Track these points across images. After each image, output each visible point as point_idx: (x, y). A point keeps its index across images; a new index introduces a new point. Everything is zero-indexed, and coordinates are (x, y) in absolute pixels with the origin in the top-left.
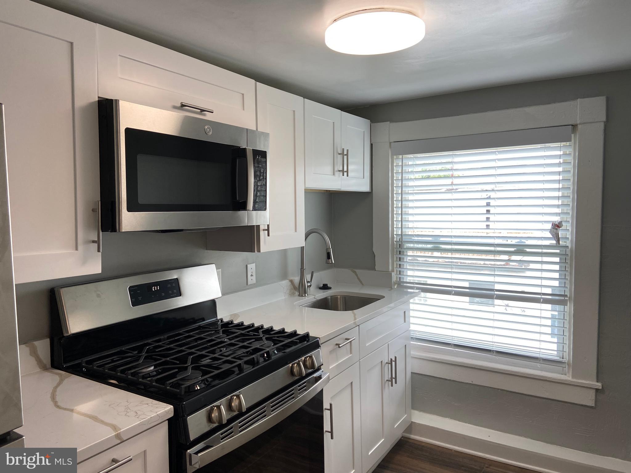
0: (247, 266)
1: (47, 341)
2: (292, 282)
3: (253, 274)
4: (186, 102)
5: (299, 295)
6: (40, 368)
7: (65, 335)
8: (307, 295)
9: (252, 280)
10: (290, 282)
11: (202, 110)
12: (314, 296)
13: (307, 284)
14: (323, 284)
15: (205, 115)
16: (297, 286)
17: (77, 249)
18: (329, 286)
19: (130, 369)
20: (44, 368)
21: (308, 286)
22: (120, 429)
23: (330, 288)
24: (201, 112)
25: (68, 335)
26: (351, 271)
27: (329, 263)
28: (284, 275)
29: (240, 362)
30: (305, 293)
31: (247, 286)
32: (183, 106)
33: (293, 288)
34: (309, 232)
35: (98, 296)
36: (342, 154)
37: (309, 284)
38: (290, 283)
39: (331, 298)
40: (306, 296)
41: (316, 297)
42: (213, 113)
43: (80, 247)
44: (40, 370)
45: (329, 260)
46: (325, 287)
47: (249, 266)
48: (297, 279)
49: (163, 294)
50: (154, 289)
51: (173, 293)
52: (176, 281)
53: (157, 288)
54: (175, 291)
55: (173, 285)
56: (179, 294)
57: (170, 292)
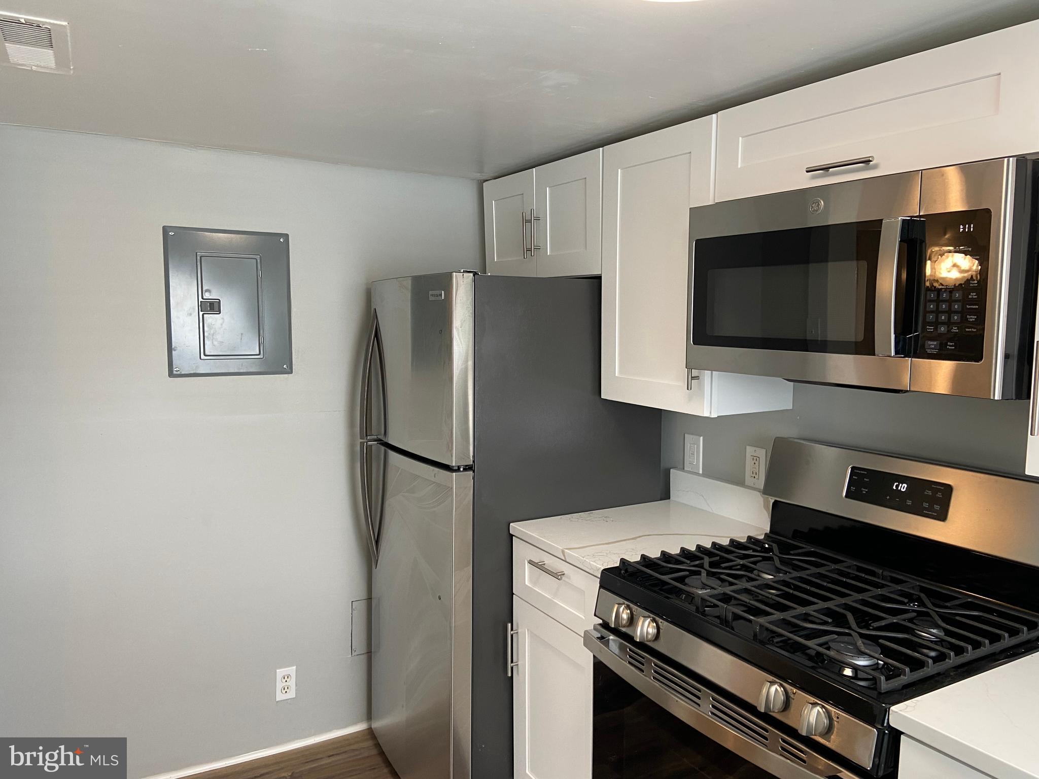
49: (909, 503)
50: (897, 486)
51: (931, 508)
52: (948, 490)
53: (903, 487)
54: (937, 507)
55: (939, 495)
56: (942, 516)
57: (926, 505)
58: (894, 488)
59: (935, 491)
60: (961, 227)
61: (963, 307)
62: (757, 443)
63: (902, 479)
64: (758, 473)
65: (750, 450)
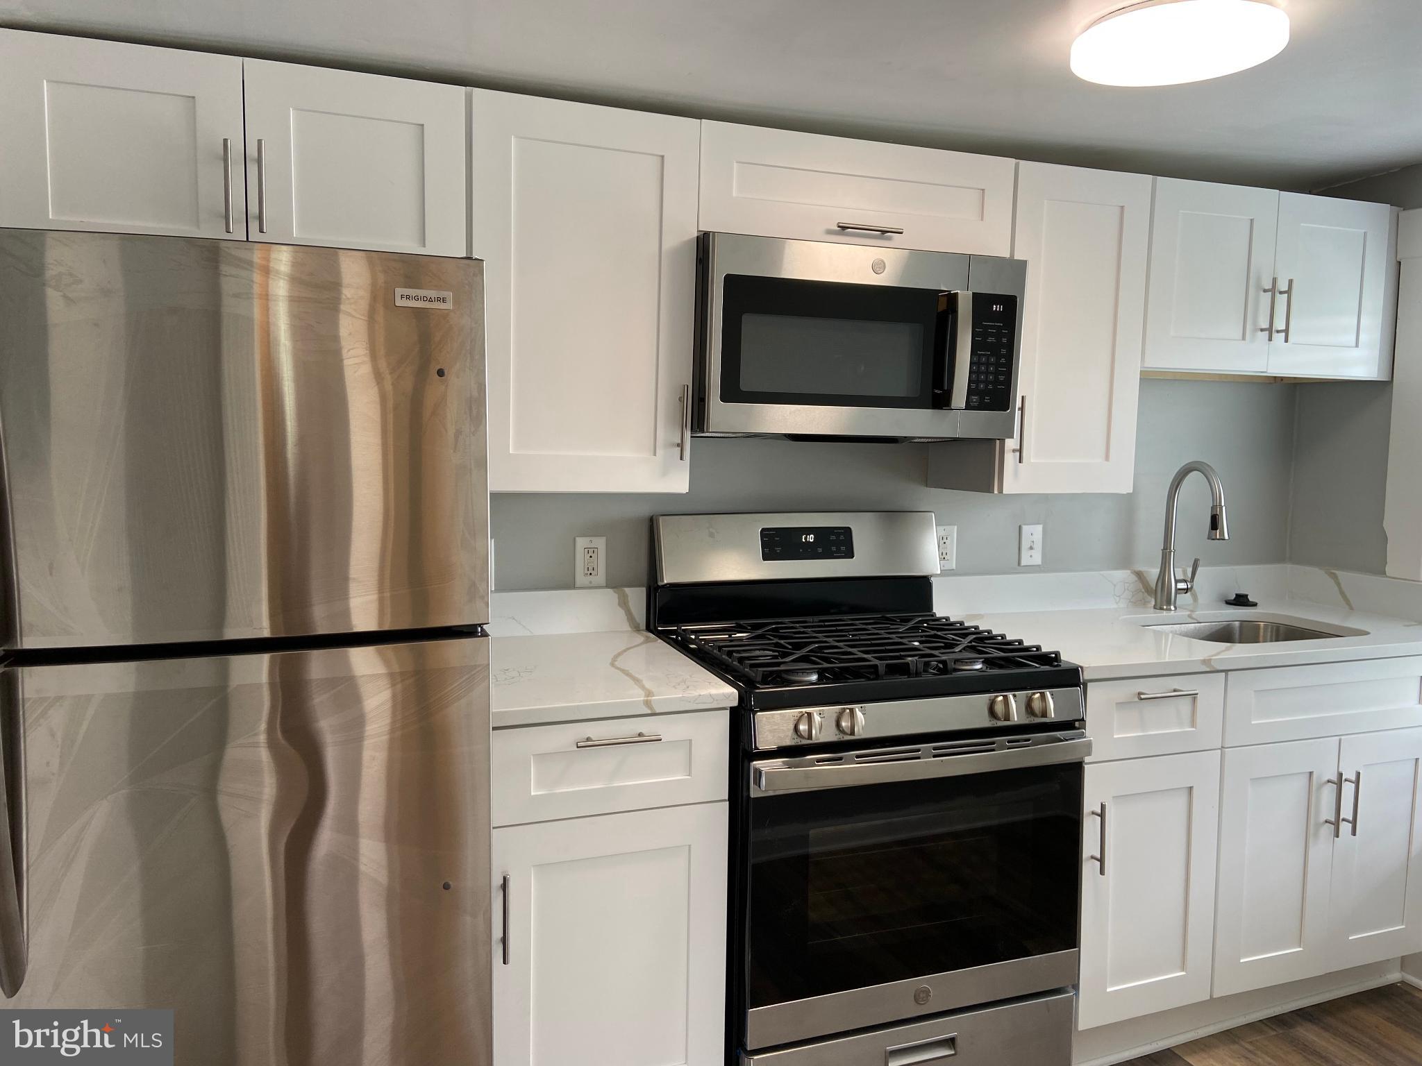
0: (1020, 527)
1: (644, 590)
2: (1139, 575)
3: (1035, 546)
4: (846, 221)
5: (1155, 607)
6: (631, 628)
7: (660, 584)
8: (1175, 608)
9: (1033, 557)
10: (1134, 576)
11: (884, 232)
12: (1189, 613)
13: (1176, 585)
14: (1237, 595)
15: (889, 239)
16: (1152, 586)
17: (655, 455)
18: (1251, 599)
19: (738, 652)
20: (637, 629)
21: (1178, 590)
22: (654, 696)
23: (1255, 605)
24: (883, 234)
25: (663, 584)
26: (1326, 573)
27: (1214, 537)
28: (1124, 558)
29: (877, 663)
30: (1169, 603)
31: (1018, 567)
32: (844, 228)
33: (1143, 590)
34: (1185, 470)
35: (712, 535)
36: (1273, 290)
37: (1182, 586)
38: (1134, 578)
39: (1241, 627)
40: (1170, 610)
41: (1194, 616)
42: (901, 233)
43: (660, 452)
44: (630, 629)
45: (1214, 531)
46: (1241, 601)
47: (1025, 528)
48: (1153, 572)
49: (820, 550)
50: (806, 538)
51: (838, 551)
52: (847, 532)
53: (811, 538)
54: (843, 548)
55: (842, 537)
56: (850, 554)
57: (834, 549)
58: (804, 540)
59: (838, 535)
60: (994, 306)
61: (997, 369)
62: (592, 531)
63: (808, 531)
64: (595, 568)
65: (581, 543)
